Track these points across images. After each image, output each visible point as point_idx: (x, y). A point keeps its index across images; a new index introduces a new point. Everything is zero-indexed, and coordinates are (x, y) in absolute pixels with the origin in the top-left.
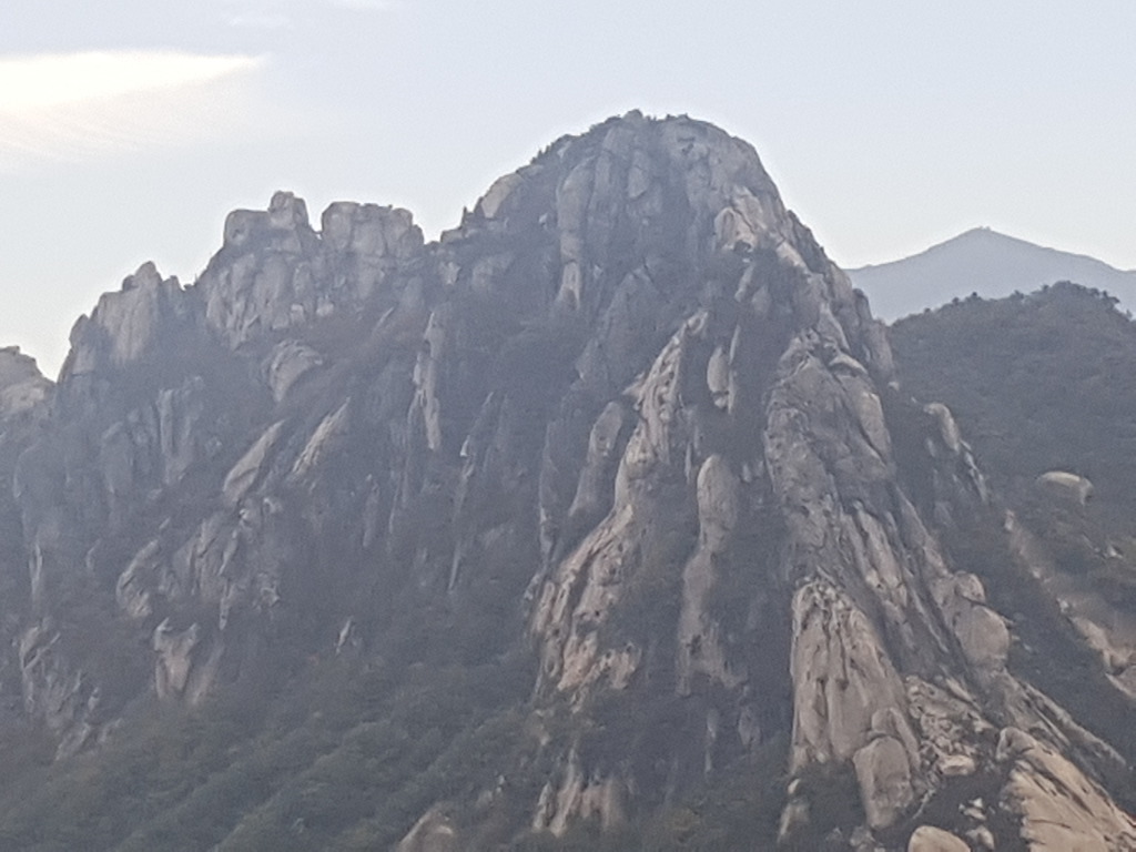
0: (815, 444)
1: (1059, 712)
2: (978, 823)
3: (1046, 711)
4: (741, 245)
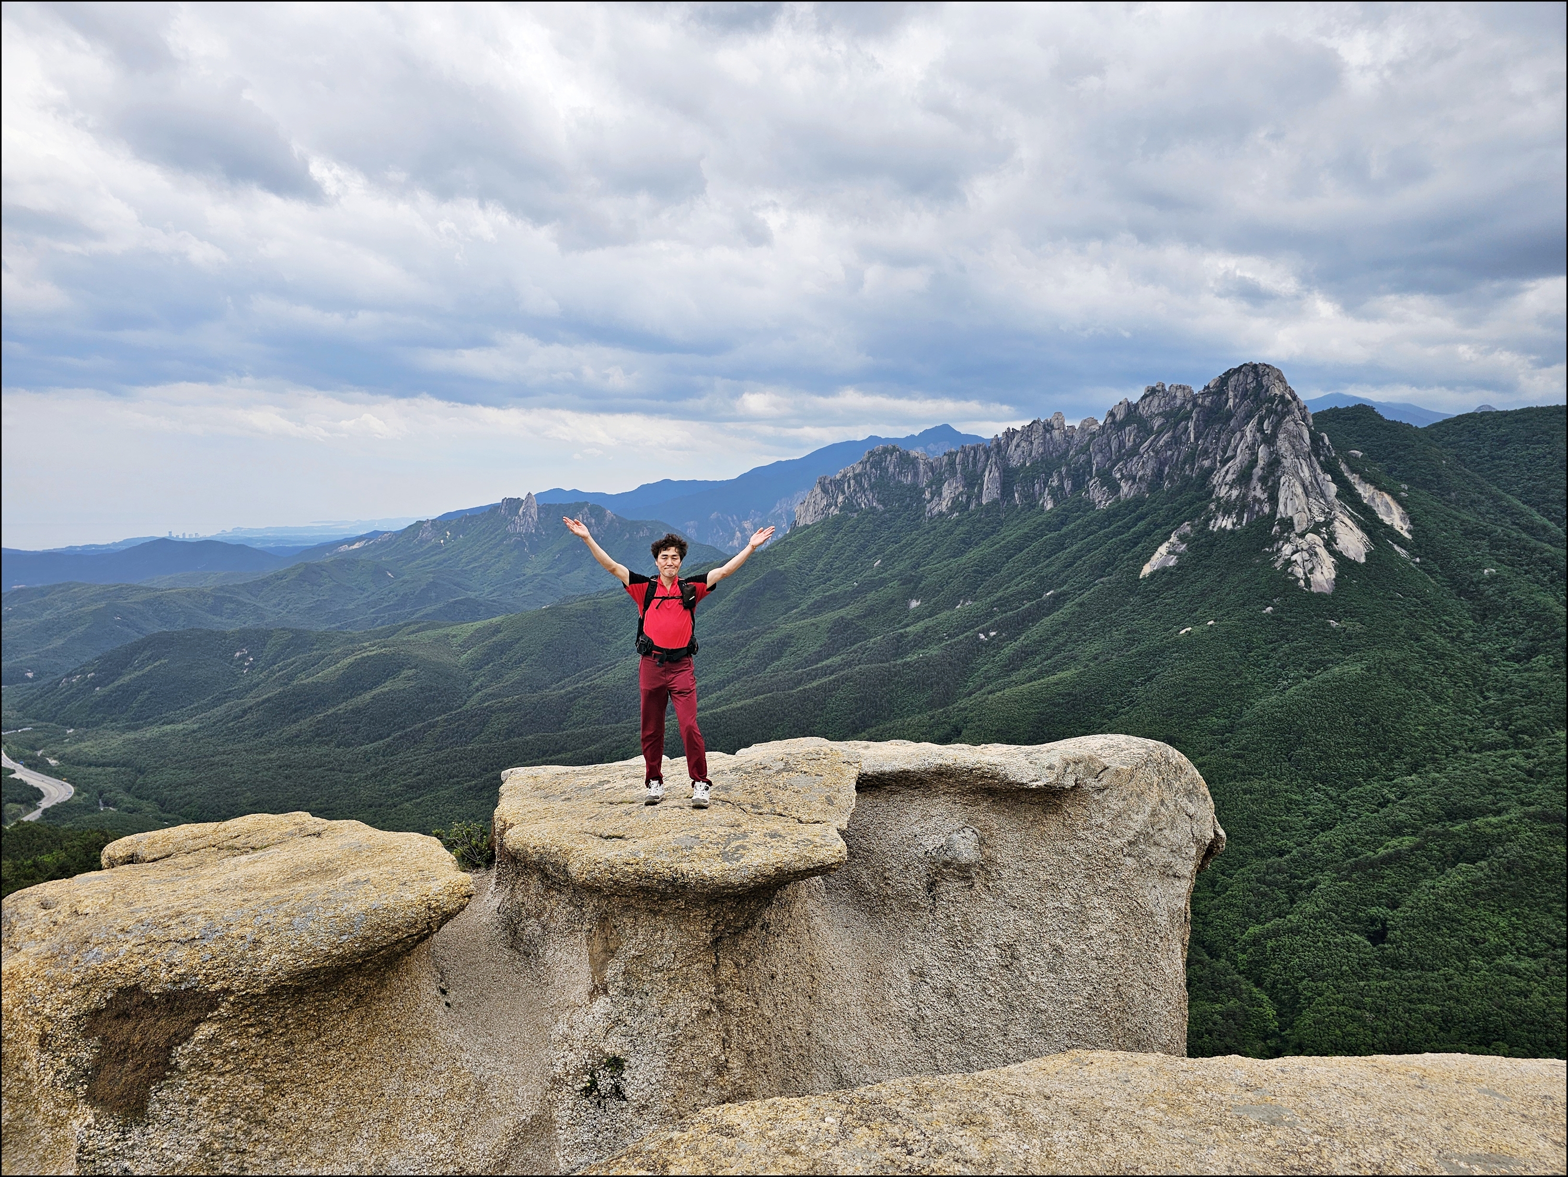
0: (1291, 442)
1: (1348, 507)
2: (1325, 534)
3: (1344, 507)
4: (1276, 394)
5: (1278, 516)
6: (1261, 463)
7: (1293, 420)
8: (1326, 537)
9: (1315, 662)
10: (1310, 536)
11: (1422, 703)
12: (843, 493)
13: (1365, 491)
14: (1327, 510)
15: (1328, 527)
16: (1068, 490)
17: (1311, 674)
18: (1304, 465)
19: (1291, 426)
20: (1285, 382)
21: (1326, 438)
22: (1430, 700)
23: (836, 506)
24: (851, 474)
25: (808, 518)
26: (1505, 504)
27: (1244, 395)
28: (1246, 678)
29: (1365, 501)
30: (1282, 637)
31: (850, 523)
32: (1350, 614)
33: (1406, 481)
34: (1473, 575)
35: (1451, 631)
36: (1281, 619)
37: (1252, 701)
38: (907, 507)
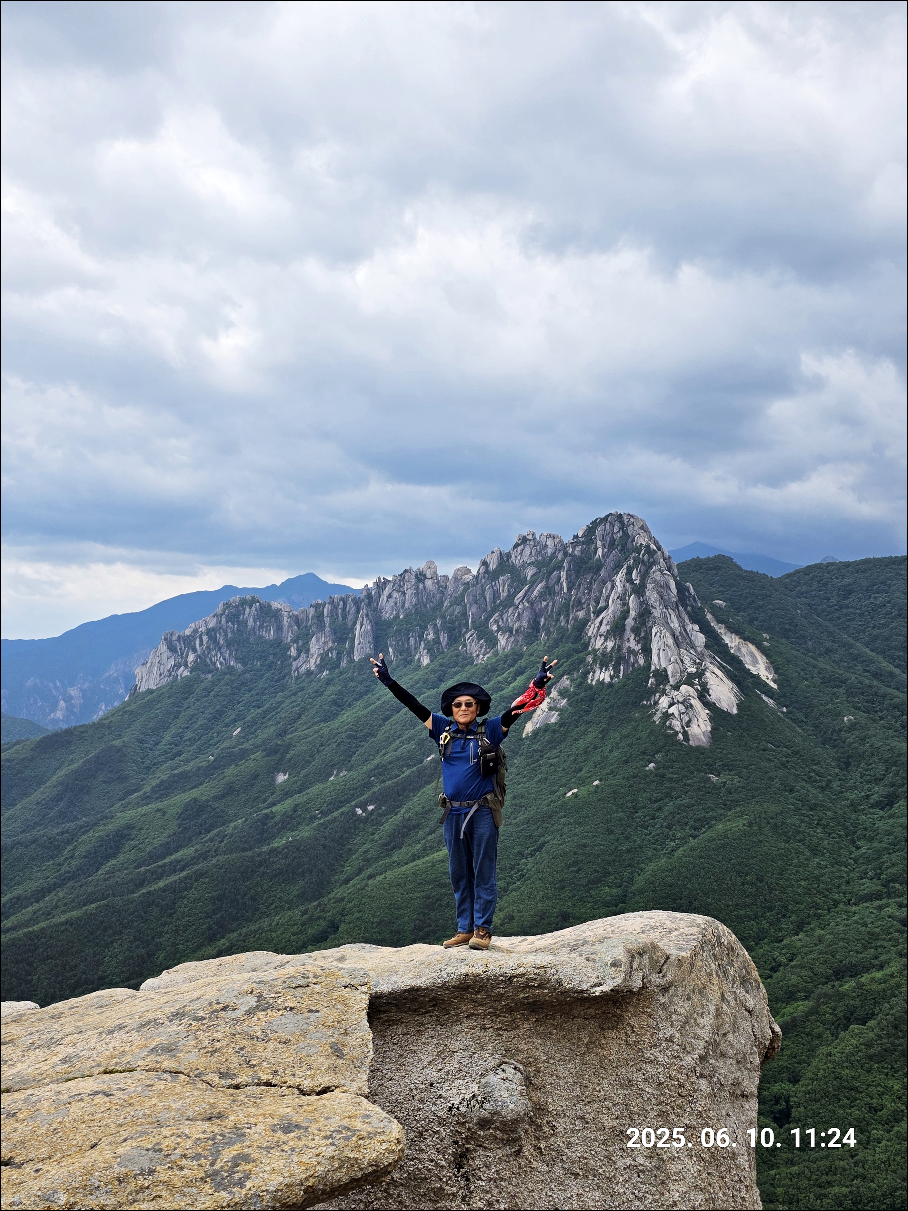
0: (658, 593)
1: (717, 658)
2: (697, 684)
3: (714, 657)
4: (641, 544)
5: (653, 668)
6: (632, 613)
7: (659, 570)
8: (699, 688)
9: (699, 819)
10: (684, 688)
11: (801, 857)
12: (194, 650)
13: (731, 641)
14: (698, 661)
15: (700, 679)
16: (444, 644)
17: (696, 833)
18: (673, 616)
19: (658, 576)
20: (650, 532)
21: (692, 588)
22: (808, 854)
23: (186, 666)
24: (203, 629)
25: (151, 681)
26: (856, 652)
27: (612, 544)
28: (635, 841)
29: (732, 651)
30: (668, 795)
31: (203, 685)
32: (727, 767)
33: (767, 630)
34: (835, 722)
35: (821, 781)
36: (663, 776)
37: (643, 866)
38: (270, 666)
